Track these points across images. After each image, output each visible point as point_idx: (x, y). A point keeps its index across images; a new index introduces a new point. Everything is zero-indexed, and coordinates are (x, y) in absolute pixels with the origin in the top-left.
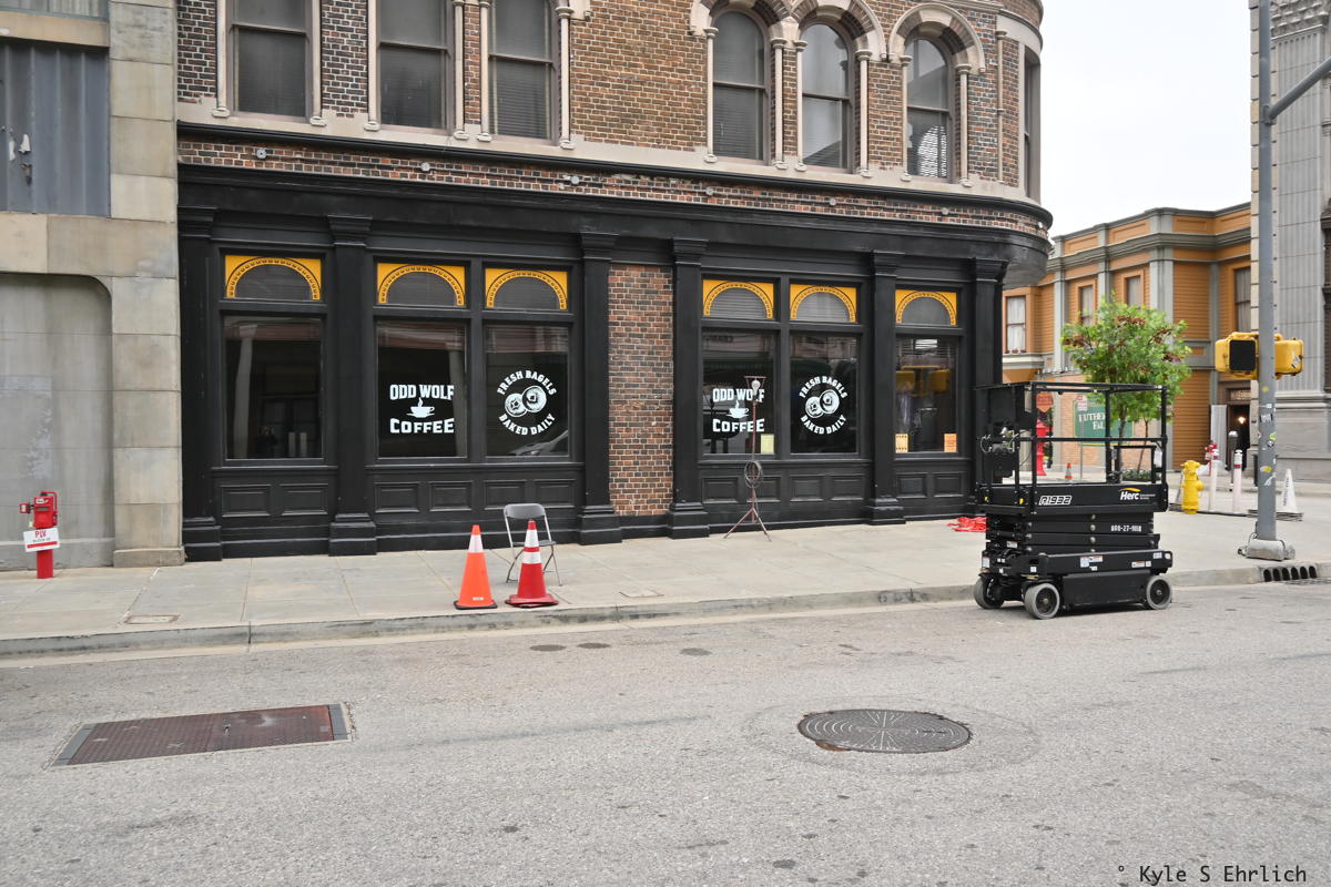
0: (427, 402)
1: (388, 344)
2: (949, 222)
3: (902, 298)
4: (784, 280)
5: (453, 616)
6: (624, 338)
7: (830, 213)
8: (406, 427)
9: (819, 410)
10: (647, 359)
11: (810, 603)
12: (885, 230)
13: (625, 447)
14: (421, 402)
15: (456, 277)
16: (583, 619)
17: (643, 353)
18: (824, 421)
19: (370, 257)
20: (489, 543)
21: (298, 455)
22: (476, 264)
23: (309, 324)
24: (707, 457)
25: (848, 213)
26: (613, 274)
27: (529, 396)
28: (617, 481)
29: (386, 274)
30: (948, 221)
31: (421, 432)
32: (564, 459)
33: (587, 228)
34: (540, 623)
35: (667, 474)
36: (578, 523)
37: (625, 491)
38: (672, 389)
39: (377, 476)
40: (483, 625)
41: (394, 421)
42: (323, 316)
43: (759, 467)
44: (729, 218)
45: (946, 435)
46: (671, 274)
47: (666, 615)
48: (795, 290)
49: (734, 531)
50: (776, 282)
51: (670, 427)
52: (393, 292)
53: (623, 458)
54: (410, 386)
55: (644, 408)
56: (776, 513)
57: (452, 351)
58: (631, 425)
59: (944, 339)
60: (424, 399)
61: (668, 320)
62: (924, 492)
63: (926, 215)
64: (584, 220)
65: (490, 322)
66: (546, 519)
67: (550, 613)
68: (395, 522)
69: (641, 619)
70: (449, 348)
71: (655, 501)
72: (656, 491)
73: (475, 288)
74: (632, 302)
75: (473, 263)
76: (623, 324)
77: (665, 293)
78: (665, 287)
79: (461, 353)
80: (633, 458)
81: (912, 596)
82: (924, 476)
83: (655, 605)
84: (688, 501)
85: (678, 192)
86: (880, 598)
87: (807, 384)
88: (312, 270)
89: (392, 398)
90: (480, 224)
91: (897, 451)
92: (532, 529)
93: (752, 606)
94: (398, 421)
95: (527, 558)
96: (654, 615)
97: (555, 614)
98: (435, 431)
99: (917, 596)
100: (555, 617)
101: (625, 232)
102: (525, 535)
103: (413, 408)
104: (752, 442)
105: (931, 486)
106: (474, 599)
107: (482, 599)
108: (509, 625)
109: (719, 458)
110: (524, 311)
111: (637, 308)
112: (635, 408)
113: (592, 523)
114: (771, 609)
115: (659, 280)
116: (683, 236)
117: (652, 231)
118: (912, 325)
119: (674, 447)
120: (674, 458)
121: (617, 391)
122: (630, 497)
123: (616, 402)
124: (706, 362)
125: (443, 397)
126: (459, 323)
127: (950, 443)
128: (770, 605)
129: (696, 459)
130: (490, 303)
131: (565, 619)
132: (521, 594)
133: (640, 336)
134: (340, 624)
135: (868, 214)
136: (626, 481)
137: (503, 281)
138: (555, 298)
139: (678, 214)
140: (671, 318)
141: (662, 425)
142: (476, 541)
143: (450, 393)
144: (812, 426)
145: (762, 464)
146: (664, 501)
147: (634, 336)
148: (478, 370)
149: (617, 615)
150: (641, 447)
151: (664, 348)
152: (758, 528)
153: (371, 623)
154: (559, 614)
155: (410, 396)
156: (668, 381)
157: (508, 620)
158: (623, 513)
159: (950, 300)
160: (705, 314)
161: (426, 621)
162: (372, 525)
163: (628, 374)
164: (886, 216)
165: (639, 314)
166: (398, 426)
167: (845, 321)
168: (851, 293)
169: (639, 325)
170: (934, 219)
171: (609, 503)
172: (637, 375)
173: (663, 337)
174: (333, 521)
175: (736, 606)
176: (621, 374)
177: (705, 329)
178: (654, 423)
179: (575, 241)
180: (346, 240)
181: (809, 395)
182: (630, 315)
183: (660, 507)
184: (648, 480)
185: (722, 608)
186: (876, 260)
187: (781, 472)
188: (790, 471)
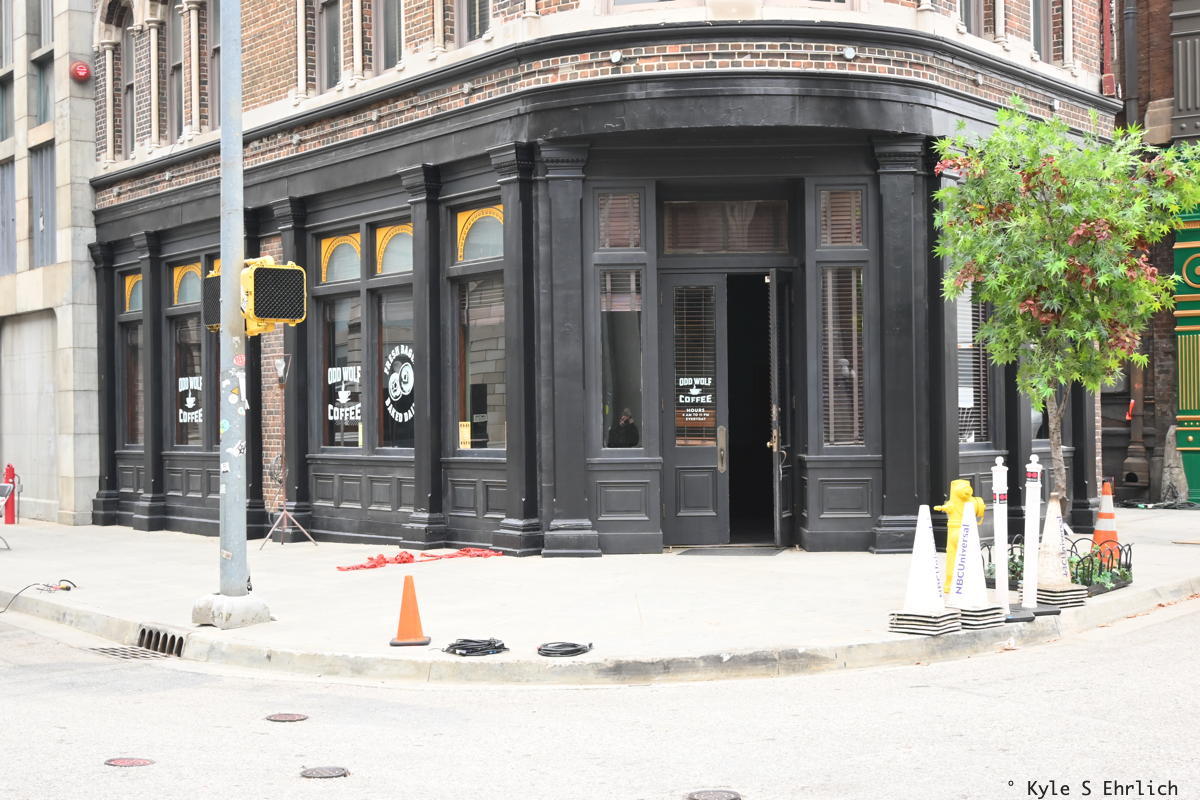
2: (475, 102)
3: (463, 224)
7: (378, 131)
8: (185, 417)
9: (399, 392)
12: (417, 136)
13: (272, 437)
14: (190, 393)
19: (164, 265)
22: (202, 258)
25: (391, 124)
29: (177, 277)
37: (273, 486)
39: (167, 462)
41: (180, 411)
44: (309, 166)
48: (380, 236)
53: (272, 450)
58: (276, 413)
60: (192, 390)
62: (474, 508)
63: (455, 100)
68: (173, 503)
82: (473, 484)
85: (281, 148)
87: (390, 357)
89: (180, 390)
94: (182, 412)
98: (196, 420)
101: (256, 203)
103: (188, 399)
105: (481, 499)
117: (269, 197)
118: (472, 261)
122: (275, 493)
125: (198, 388)
143: (201, 384)
144: (394, 411)
155: (186, 388)
164: (420, 115)
166: (182, 416)
170: (461, 104)
181: (392, 371)
186: (404, 183)
187: (361, 471)
188: (368, 469)
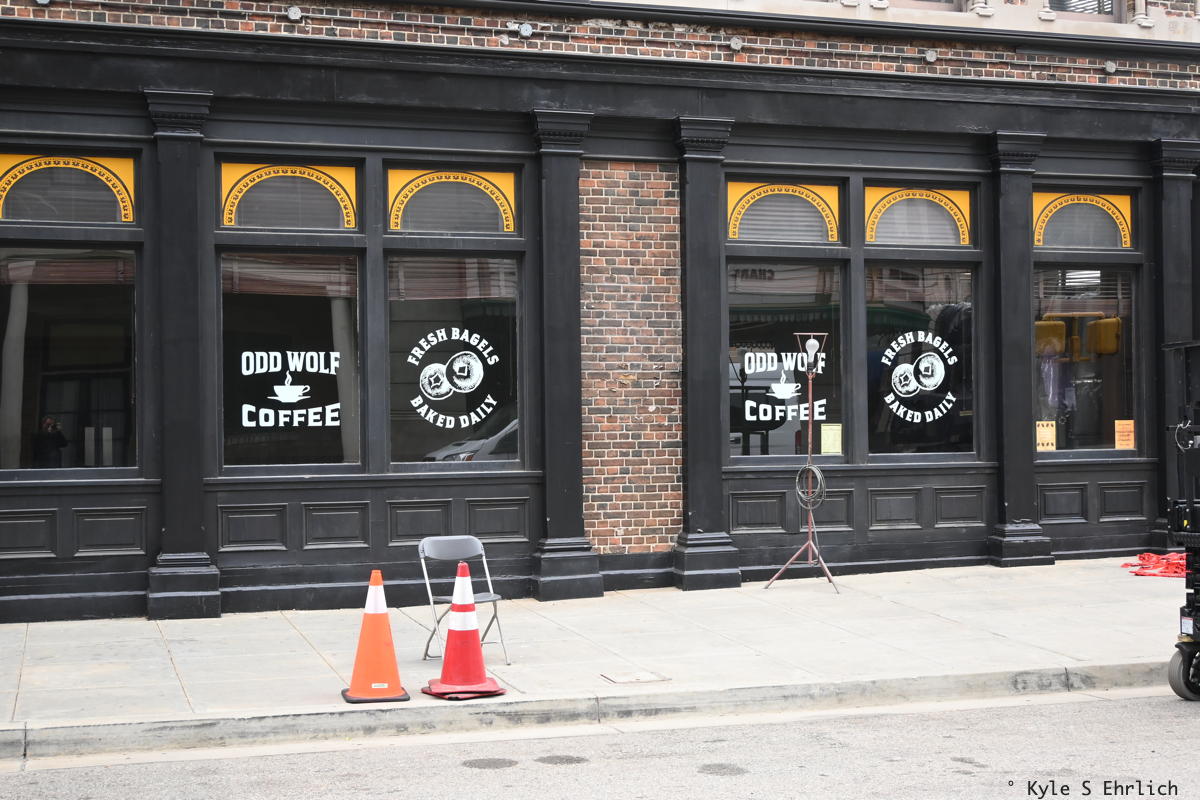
0: (299, 378)
1: (237, 290)
2: (1117, 85)
3: (1042, 205)
4: (855, 180)
5: (341, 714)
6: (604, 276)
7: (928, 75)
8: (267, 418)
9: (913, 385)
10: (641, 307)
11: (903, 691)
12: (1015, 98)
13: (607, 446)
14: (289, 378)
15: (343, 182)
16: (545, 718)
17: (634, 298)
18: (921, 401)
19: (209, 155)
20: (395, 598)
21: (99, 462)
22: (373, 163)
23: (116, 259)
24: (736, 460)
25: (955, 72)
26: (587, 175)
27: (456, 368)
28: (594, 499)
29: (234, 178)
30: (1116, 82)
31: (289, 424)
32: (512, 466)
33: (545, 105)
34: (477, 724)
35: (674, 488)
36: (535, 566)
37: (607, 516)
38: (679, 354)
39: (219, 495)
40: (387, 727)
41: (247, 408)
42: (138, 246)
43: (819, 476)
44: (767, 85)
45: (1116, 422)
46: (677, 174)
47: (674, 710)
48: (873, 196)
49: (780, 578)
50: (842, 184)
51: (677, 413)
52: (245, 208)
53: (603, 463)
54: (272, 354)
55: (636, 384)
56: (847, 549)
57: (335, 298)
58: (616, 411)
59: (1112, 269)
60: (294, 374)
61: (674, 246)
62: (1084, 514)
63: (1081, 74)
64: (540, 92)
65: (394, 252)
66: (484, 560)
67: (493, 708)
68: (248, 565)
69: (636, 717)
70: (331, 294)
71: (654, 531)
72: (655, 515)
73: (370, 200)
74: (618, 219)
75: (367, 160)
76: (603, 254)
77: (668, 204)
78: (668, 194)
79: (350, 302)
80: (620, 463)
81: (1067, 681)
82: (1083, 489)
83: (656, 696)
84: (706, 531)
86: (1015, 683)
87: (893, 344)
88: (120, 174)
89: (245, 372)
90: (380, 100)
91: (1040, 449)
92: (463, 575)
93: (812, 697)
94: (253, 409)
95: (458, 622)
96: (657, 711)
97: (501, 709)
98: (311, 423)
99: (1074, 680)
100: (499, 714)
101: (604, 110)
102: (452, 585)
103: (277, 389)
104: (807, 437)
105: (1094, 503)
106: (374, 686)
107: (386, 686)
108: (428, 727)
109: (755, 462)
110: (447, 235)
111: (624, 228)
112: (623, 385)
113: (557, 566)
114: (840, 701)
115: (658, 183)
116: (697, 115)
117: (646, 108)
118: (1060, 248)
119: (685, 445)
120: (685, 462)
121: (593, 358)
122: (615, 525)
123: (592, 376)
124: (734, 311)
125: (323, 370)
126: (348, 255)
127: (1125, 437)
128: (840, 695)
129: (719, 464)
130: (395, 223)
131: (516, 718)
132: (445, 679)
133: (630, 272)
134: (165, 727)
135: (989, 74)
136: (609, 499)
137: (414, 188)
138: (496, 215)
139: (687, 79)
140: (678, 243)
141: (664, 411)
142: (376, 595)
143: (334, 364)
144: (902, 409)
145: (823, 471)
146: (668, 531)
147: (619, 271)
148: (377, 327)
149: (598, 712)
150: (631, 446)
151: (667, 290)
152: (818, 573)
153: (211, 725)
154: (507, 709)
155: (273, 369)
156: (674, 341)
157: (428, 719)
158: (605, 549)
159: (1121, 207)
160: (731, 235)
161: (300, 720)
162: (213, 570)
163: (611, 332)
164: (1017, 76)
165: (628, 237)
166: (253, 416)
167: (952, 242)
168: (962, 200)
169: (627, 254)
170: (1093, 80)
171: (582, 534)
172: (624, 332)
173: (666, 272)
174: (155, 564)
175: (785, 697)
176: (600, 332)
177: (730, 259)
178: (652, 408)
179: (527, 125)
180: (174, 128)
181: (895, 362)
182: (614, 238)
183: (662, 540)
184: (643, 498)
185: (765, 698)
186: (1001, 147)
187: (853, 483)
188: (868, 481)
